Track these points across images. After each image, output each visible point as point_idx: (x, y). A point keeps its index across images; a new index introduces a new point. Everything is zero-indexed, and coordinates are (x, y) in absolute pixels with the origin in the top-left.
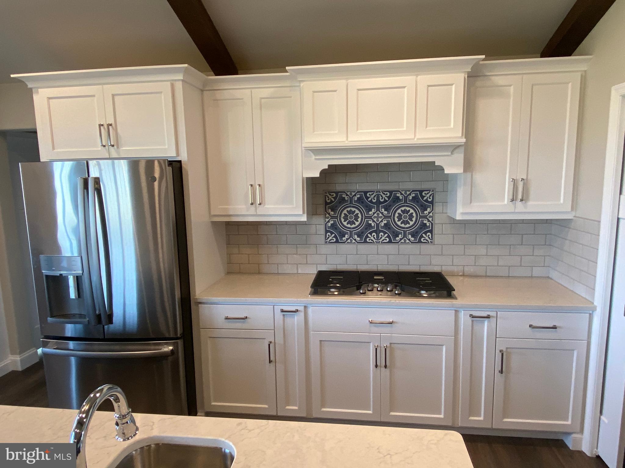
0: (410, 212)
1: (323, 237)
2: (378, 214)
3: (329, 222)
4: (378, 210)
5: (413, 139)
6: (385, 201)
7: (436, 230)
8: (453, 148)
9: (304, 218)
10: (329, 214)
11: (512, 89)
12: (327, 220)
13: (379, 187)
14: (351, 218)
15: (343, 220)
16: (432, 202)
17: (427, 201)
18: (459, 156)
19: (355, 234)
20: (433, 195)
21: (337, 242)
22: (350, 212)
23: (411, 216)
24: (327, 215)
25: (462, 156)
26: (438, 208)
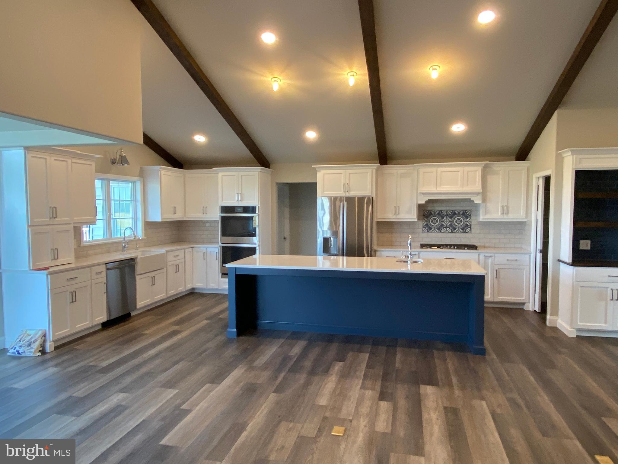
0: (461, 220)
1: (422, 229)
2: (447, 220)
3: (424, 223)
4: (447, 218)
5: (462, 190)
6: (450, 214)
7: (472, 227)
8: (477, 194)
9: (416, 220)
10: (425, 220)
11: (501, 172)
12: (424, 222)
13: (447, 208)
14: (435, 221)
15: (431, 222)
16: (470, 215)
17: (468, 215)
18: (480, 197)
19: (436, 228)
20: (471, 212)
21: (428, 232)
22: (434, 219)
23: (461, 221)
24: (424, 220)
25: (481, 197)
26: (473, 218)
